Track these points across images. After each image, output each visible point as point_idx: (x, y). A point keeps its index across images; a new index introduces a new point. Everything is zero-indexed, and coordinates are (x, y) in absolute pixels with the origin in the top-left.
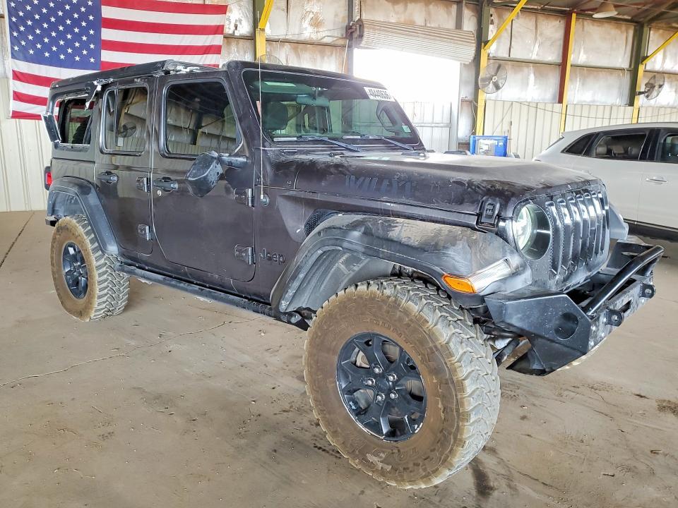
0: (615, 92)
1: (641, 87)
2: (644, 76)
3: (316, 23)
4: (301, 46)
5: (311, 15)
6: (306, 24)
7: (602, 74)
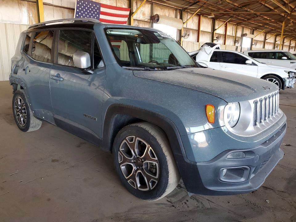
0: (209, 39)
1: (215, 38)
2: (215, 35)
3: (144, 14)
4: (140, 22)
5: (142, 12)
6: (141, 15)
7: (206, 34)
